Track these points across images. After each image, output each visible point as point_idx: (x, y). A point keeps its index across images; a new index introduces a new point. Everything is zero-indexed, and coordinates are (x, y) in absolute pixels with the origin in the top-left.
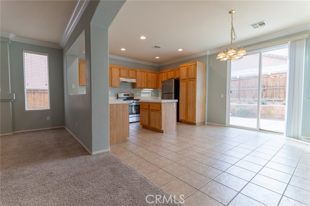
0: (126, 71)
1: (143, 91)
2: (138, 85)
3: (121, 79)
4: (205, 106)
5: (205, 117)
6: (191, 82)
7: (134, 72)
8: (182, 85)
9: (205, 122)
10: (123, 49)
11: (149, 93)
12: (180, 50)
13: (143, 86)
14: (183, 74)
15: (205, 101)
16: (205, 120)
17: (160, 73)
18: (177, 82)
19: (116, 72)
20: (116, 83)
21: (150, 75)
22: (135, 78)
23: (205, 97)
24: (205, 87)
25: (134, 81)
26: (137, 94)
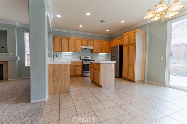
0: (86, 41)
1: (99, 55)
2: (95, 51)
3: (82, 46)
4: (145, 67)
5: (145, 76)
6: (132, 47)
7: (92, 42)
8: (125, 50)
9: (145, 80)
10: (81, 26)
11: (104, 56)
12: (123, 22)
13: (98, 51)
14: (125, 40)
15: (145, 62)
16: (145, 78)
17: (111, 42)
18: (121, 47)
19: (78, 42)
20: (79, 49)
21: (104, 43)
22: (93, 45)
23: (145, 59)
24: (146, 51)
25: (92, 48)
26: (95, 56)
